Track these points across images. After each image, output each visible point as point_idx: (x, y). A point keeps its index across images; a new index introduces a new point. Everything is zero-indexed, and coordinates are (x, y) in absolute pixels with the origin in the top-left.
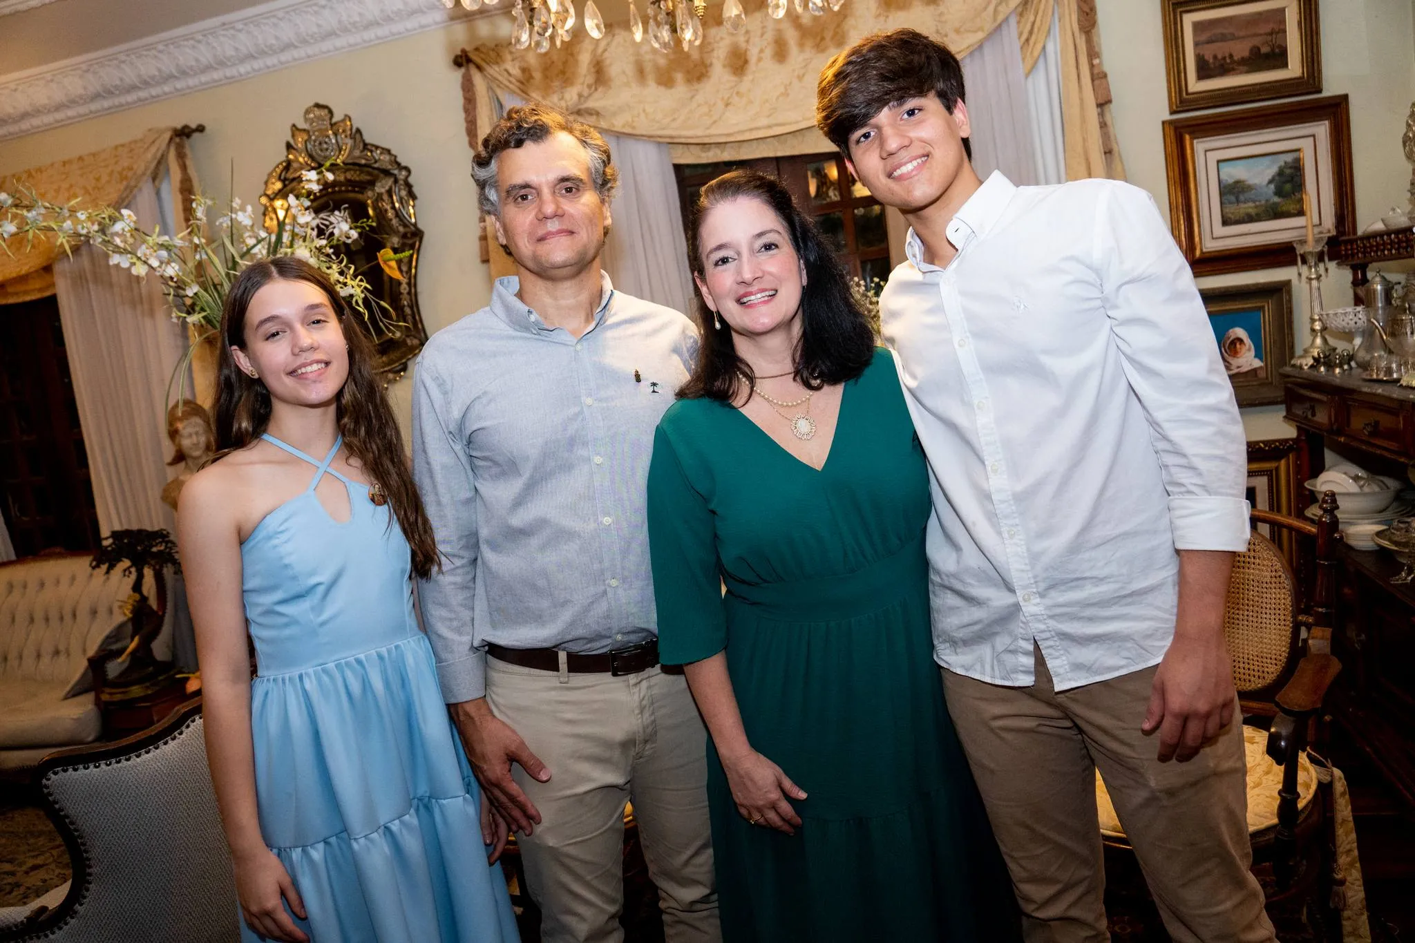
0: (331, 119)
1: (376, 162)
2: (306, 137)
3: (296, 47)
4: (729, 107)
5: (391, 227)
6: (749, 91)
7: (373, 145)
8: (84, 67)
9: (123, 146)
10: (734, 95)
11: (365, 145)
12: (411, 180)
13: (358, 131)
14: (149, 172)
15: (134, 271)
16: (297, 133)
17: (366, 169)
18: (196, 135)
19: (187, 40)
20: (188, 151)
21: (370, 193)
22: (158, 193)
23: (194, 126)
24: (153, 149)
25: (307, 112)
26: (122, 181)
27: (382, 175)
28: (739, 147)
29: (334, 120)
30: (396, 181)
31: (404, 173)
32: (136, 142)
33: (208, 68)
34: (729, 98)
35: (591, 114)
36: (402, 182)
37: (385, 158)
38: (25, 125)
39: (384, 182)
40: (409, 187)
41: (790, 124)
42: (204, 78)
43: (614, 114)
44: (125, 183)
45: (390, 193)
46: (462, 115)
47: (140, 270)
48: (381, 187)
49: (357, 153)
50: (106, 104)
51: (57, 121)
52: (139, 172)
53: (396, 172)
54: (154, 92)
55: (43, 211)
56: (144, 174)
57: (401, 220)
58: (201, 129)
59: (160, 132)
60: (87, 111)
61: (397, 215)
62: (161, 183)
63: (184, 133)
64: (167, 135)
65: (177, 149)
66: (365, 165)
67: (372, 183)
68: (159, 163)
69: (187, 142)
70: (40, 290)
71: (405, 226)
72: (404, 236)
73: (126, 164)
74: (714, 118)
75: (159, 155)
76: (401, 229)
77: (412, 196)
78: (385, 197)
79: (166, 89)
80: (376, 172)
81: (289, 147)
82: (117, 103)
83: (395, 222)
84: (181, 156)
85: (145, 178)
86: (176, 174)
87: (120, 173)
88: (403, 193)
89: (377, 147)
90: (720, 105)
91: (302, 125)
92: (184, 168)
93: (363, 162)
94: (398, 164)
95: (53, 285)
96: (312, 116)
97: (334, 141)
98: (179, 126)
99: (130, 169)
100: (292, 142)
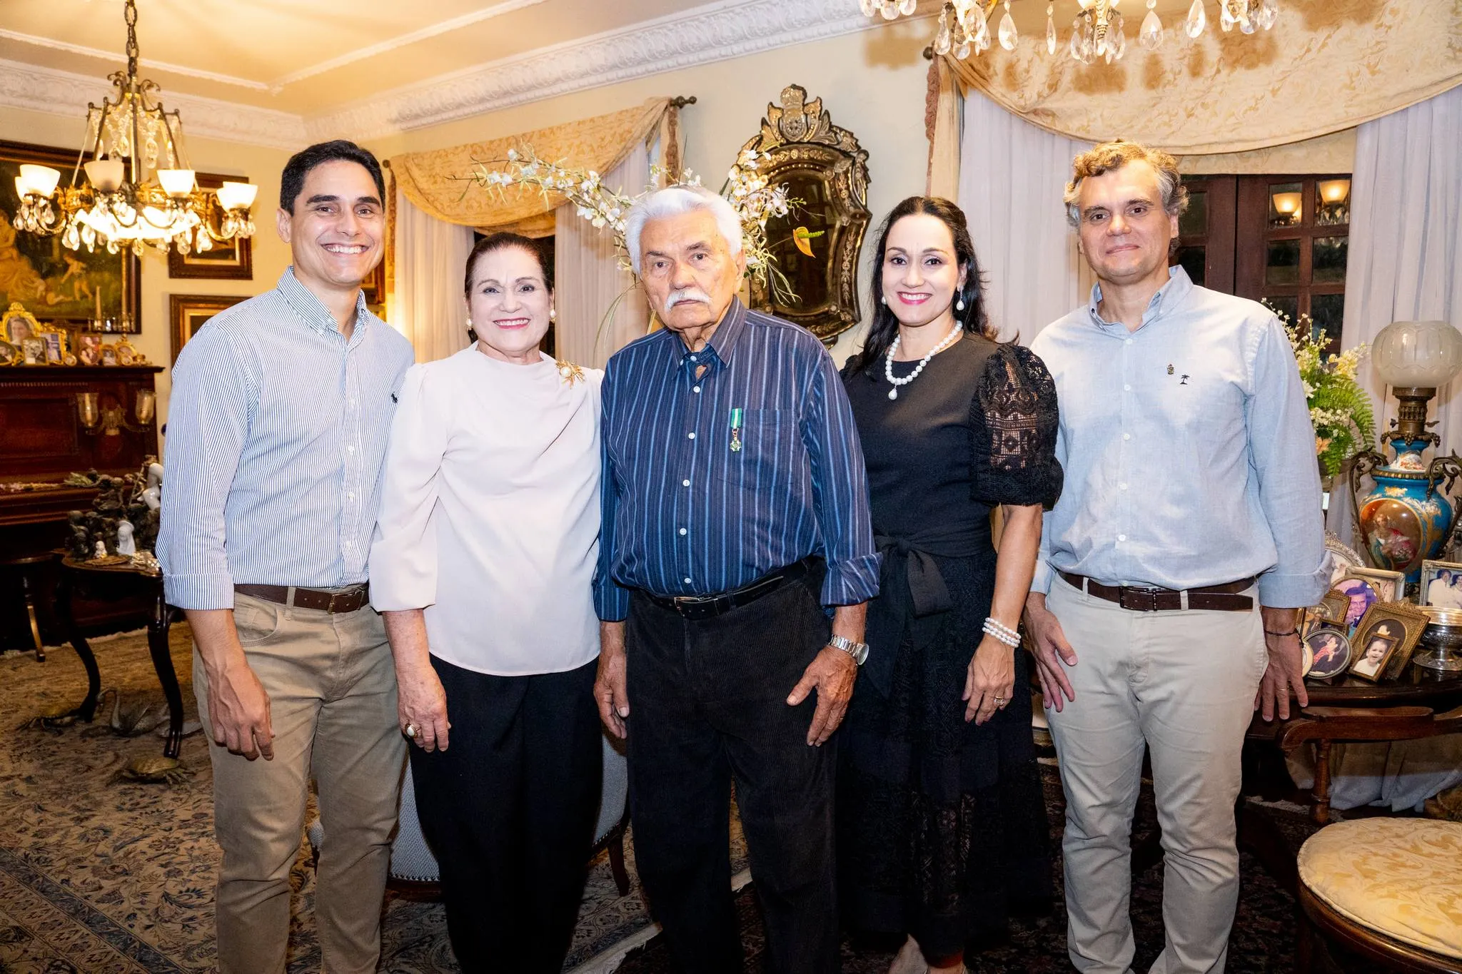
0: (804, 100)
1: (838, 144)
2: (779, 115)
3: (784, 31)
4: (1192, 119)
5: (843, 206)
6: (1216, 102)
7: (837, 127)
8: (608, 41)
9: (627, 111)
10: (1199, 106)
11: (831, 126)
12: (868, 164)
13: (827, 113)
14: (643, 137)
15: (594, 223)
16: (772, 110)
17: (828, 150)
18: (688, 106)
19: (693, 21)
20: (678, 120)
21: (828, 173)
22: (649, 155)
23: (687, 98)
24: (650, 116)
25: (784, 91)
26: (621, 141)
27: (841, 157)
28: (1197, 161)
29: (806, 102)
30: (854, 164)
31: (862, 156)
32: (637, 108)
33: (708, 46)
34: (1193, 109)
35: (1048, 115)
36: (858, 165)
37: (847, 140)
38: (556, 89)
39: (843, 162)
40: (865, 169)
41: (1254, 141)
42: (702, 55)
43: (1070, 117)
44: (623, 144)
45: (846, 173)
46: (925, 105)
47: (599, 223)
48: (840, 168)
49: (822, 134)
50: (621, 73)
51: (580, 87)
52: (636, 135)
53: (855, 155)
54: (660, 65)
55: (537, 166)
56: (639, 138)
57: (852, 200)
58: (693, 101)
59: (659, 101)
60: (604, 79)
61: (850, 196)
62: (652, 146)
63: (678, 103)
64: (664, 105)
65: (670, 117)
66: (828, 146)
67: (832, 163)
68: (654, 128)
69: (679, 112)
70: (545, 230)
71: (856, 207)
72: (854, 216)
73: (627, 128)
74: (1173, 129)
75: (655, 121)
76: (852, 209)
77: (867, 178)
78: (842, 178)
79: (670, 63)
80: (837, 153)
81: (764, 122)
82: (629, 74)
83: (847, 202)
84: (672, 123)
85: (640, 141)
86: (665, 139)
87: (621, 135)
88: (859, 175)
89: (841, 130)
90: (1182, 114)
91: (777, 104)
92: (673, 135)
93: (827, 142)
94: (859, 148)
95: (553, 227)
96: (787, 96)
97: (804, 121)
98: (675, 97)
99: (629, 132)
100: (767, 119)
